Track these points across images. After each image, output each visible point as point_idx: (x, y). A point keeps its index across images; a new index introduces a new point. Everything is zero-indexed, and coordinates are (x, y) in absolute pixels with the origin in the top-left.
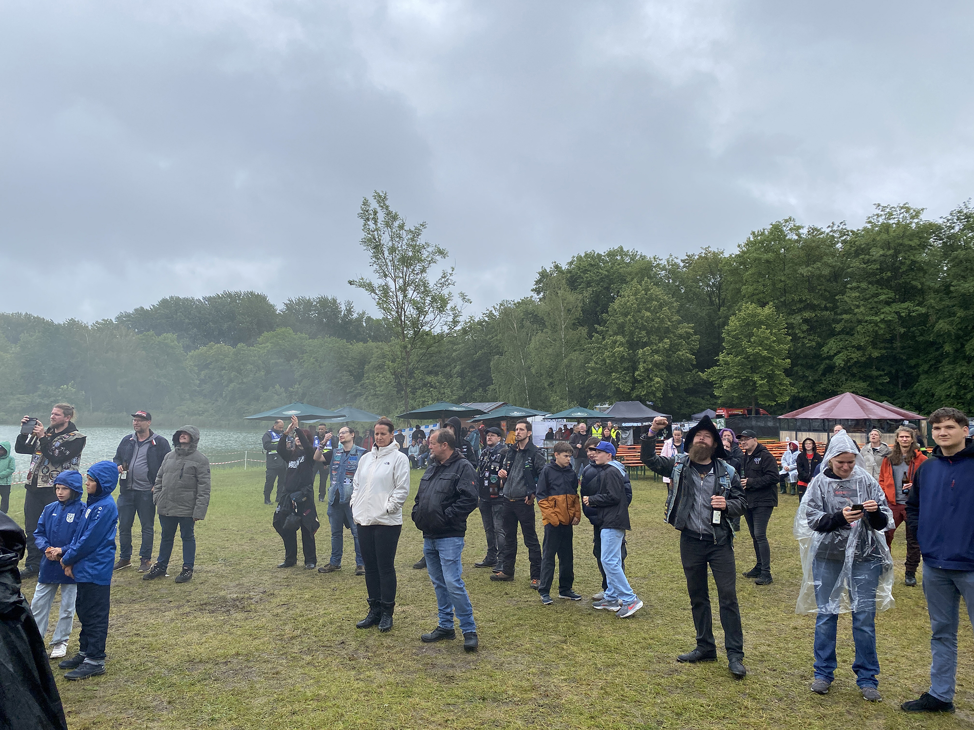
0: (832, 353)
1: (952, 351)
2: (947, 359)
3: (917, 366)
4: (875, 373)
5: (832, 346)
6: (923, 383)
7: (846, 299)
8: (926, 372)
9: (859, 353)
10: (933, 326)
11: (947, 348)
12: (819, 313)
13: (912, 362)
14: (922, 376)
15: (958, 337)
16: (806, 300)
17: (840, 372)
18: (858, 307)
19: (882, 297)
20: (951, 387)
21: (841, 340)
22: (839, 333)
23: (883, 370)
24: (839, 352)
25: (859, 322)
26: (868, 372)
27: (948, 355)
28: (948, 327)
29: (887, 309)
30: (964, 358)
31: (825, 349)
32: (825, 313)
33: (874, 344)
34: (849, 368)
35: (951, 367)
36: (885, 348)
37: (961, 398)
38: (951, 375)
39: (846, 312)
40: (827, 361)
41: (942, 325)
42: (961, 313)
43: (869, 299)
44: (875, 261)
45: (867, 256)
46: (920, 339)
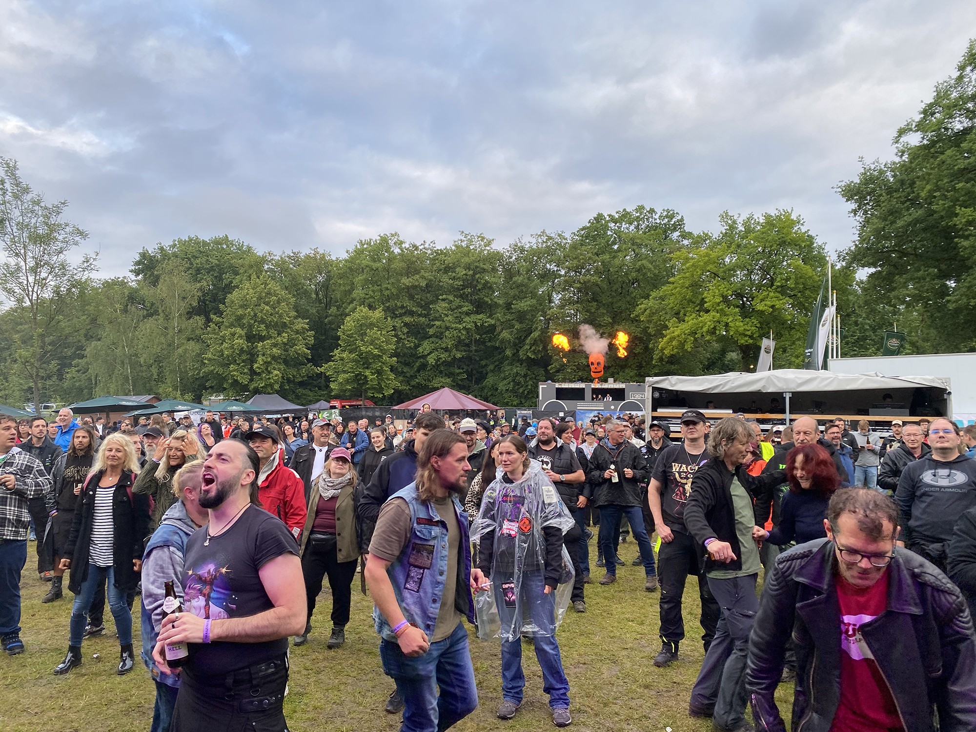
0: (426, 353)
1: (511, 355)
2: (507, 362)
3: (486, 365)
4: (458, 371)
5: (426, 346)
6: (490, 380)
7: (438, 308)
8: (492, 371)
9: (447, 354)
10: (499, 334)
11: (508, 352)
12: (416, 318)
13: (483, 363)
14: (490, 375)
15: (515, 345)
16: (406, 307)
17: (431, 369)
18: (447, 315)
19: (465, 309)
20: (509, 383)
21: (433, 343)
22: (431, 337)
23: (463, 369)
24: (431, 353)
25: (447, 328)
26: (452, 370)
27: (507, 358)
28: (509, 336)
29: (467, 319)
30: (519, 360)
31: (420, 349)
32: (421, 318)
33: (456, 347)
34: (438, 366)
35: (509, 368)
36: (465, 351)
37: (516, 392)
38: (510, 374)
39: (436, 319)
40: (422, 360)
41: (505, 334)
42: (517, 326)
43: (454, 310)
44: (459, 278)
45: (454, 274)
46: (489, 344)
